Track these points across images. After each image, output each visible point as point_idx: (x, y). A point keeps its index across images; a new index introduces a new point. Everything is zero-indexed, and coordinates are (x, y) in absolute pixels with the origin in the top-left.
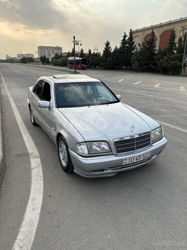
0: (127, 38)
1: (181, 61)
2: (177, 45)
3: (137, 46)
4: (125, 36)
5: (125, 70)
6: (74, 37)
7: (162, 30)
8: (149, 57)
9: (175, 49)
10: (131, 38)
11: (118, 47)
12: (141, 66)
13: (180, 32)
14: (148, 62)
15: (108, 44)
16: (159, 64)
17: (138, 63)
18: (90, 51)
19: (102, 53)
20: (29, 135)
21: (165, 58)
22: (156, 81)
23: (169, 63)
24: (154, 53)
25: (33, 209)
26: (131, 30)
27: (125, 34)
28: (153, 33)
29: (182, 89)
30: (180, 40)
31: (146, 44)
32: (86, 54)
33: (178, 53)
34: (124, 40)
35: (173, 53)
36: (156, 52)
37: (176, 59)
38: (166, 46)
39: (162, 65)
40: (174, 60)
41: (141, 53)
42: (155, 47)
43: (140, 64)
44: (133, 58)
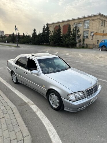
0: (45, 28)
1: (75, 40)
2: (72, 33)
3: (51, 32)
4: (44, 27)
5: (46, 45)
6: (15, 26)
7: (63, 24)
8: (58, 38)
9: (71, 34)
10: (48, 28)
11: (41, 33)
12: (55, 43)
13: (72, 25)
14: (58, 41)
15: (34, 31)
16: (64, 42)
17: (53, 42)
18: (24, 34)
19: (31, 35)
20: (17, 90)
21: (67, 39)
22: (65, 52)
23: (69, 42)
24: (61, 36)
25: (54, 136)
26: (47, 23)
27: (44, 26)
28: (59, 25)
29: (80, 55)
30: (73, 30)
31: (56, 31)
32: (21, 36)
33: (73, 36)
34: (44, 28)
35: (70, 36)
36: (62, 36)
37: (73, 40)
38: (67, 32)
39: (66, 43)
40: (72, 40)
41: (54, 36)
42: (61, 33)
43: (54, 42)
44: (50, 38)
